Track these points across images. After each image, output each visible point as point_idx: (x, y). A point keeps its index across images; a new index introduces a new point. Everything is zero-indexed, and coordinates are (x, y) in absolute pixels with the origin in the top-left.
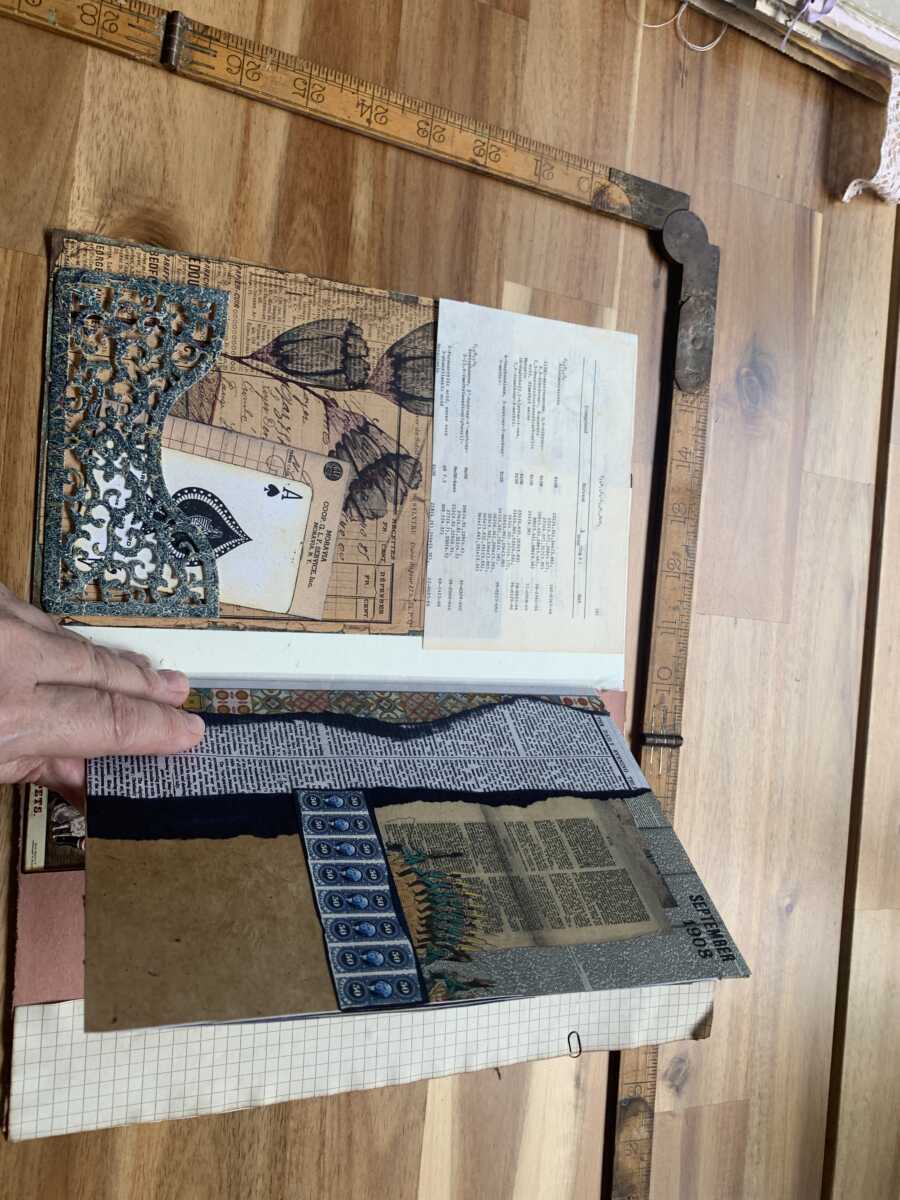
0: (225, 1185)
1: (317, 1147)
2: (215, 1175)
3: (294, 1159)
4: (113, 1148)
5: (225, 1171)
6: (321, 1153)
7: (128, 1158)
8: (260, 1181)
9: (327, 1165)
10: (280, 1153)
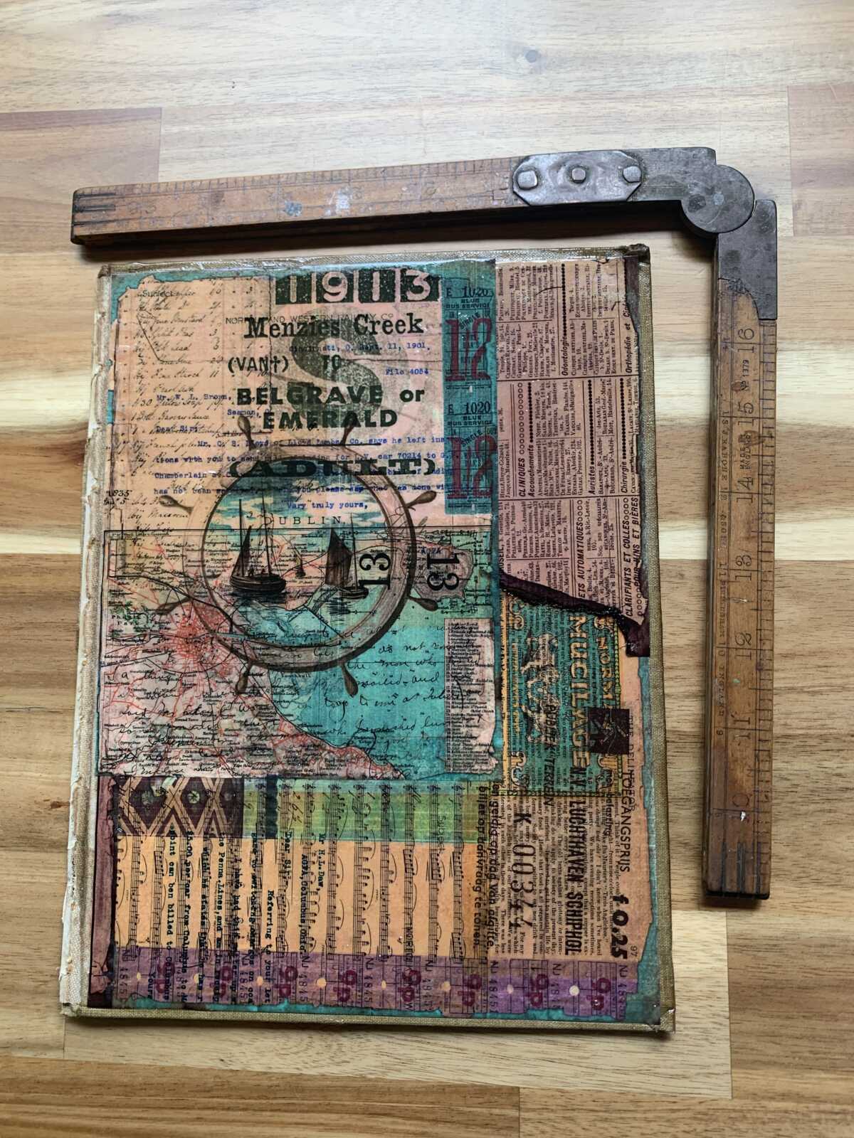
0: (827, 806)
1: (793, 696)
2: (812, 819)
3: (805, 724)
4: (770, 938)
5: (812, 807)
6: (801, 691)
7: (783, 920)
8: (826, 764)
9: (816, 682)
10: (796, 743)
